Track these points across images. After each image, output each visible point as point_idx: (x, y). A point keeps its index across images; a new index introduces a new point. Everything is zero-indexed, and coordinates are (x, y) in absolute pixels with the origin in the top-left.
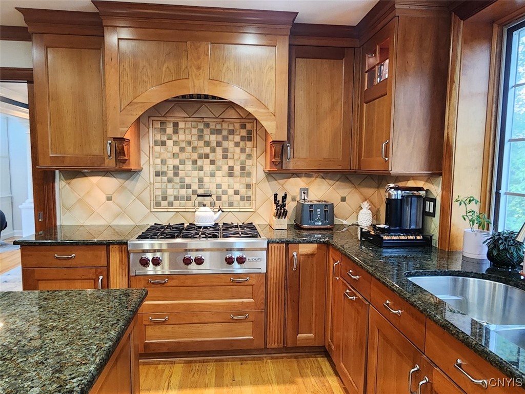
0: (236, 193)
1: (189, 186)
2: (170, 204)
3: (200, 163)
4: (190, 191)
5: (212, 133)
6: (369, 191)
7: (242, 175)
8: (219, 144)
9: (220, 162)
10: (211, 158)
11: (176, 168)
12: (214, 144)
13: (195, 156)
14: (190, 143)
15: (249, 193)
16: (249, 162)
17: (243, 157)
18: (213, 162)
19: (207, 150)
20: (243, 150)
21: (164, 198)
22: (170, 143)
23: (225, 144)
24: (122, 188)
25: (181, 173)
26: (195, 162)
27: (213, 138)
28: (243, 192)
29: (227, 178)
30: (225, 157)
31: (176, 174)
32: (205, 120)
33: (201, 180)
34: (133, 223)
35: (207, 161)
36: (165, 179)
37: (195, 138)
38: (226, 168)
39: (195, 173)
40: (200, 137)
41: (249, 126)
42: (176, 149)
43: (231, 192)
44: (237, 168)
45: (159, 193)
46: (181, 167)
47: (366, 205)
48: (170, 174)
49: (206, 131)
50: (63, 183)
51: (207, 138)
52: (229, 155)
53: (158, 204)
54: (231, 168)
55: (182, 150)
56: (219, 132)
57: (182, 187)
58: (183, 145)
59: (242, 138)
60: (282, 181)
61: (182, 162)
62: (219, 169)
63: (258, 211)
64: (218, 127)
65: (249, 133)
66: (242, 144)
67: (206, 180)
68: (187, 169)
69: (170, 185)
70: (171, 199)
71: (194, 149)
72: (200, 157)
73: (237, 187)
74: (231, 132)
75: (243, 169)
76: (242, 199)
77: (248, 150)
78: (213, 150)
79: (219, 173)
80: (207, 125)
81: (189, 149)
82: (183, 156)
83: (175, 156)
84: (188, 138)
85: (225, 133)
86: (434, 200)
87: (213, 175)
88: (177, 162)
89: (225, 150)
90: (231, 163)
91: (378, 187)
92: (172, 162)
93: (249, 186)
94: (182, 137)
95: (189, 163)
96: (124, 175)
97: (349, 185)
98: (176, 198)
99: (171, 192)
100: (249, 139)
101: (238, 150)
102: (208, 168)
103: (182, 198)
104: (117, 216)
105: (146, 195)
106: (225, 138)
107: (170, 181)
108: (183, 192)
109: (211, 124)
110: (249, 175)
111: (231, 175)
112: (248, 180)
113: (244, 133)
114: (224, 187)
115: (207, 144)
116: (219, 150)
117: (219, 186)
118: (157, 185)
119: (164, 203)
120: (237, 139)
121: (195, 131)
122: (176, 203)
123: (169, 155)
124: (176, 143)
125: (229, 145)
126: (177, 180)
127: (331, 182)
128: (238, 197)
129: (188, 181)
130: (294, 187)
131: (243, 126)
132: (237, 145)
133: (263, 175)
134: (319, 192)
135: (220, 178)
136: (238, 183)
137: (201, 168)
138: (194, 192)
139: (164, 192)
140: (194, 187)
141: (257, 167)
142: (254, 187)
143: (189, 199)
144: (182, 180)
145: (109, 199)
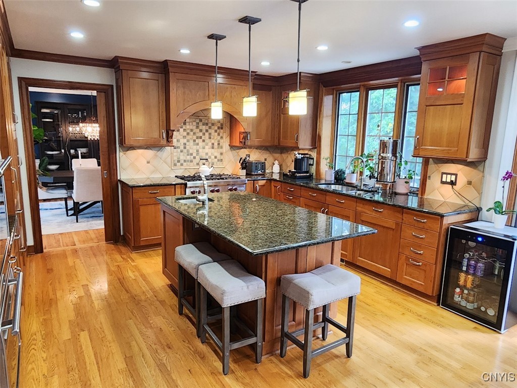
0: (216, 157)
1: (192, 154)
2: (182, 165)
3: (197, 141)
4: (192, 157)
5: (203, 125)
6: (277, 155)
7: (218, 148)
8: (207, 131)
9: (207, 141)
10: (203, 138)
11: (185, 144)
12: (204, 131)
13: (195, 137)
14: (192, 130)
15: (222, 158)
16: (222, 141)
17: (219, 138)
18: (204, 141)
19: (201, 134)
20: (219, 134)
21: (179, 161)
22: (181, 130)
23: (210, 131)
24: (156, 156)
25: (188, 147)
26: (194, 141)
27: (204, 128)
28: (219, 157)
29: (211, 150)
30: (210, 138)
31: (185, 148)
32: (200, 117)
33: (198, 151)
34: (161, 176)
35: (201, 140)
36: (179, 150)
37: (195, 127)
38: (210, 144)
39: (195, 147)
40: (197, 127)
41: (221, 121)
42: (185, 134)
43: (213, 157)
44: (216, 144)
45: (176, 158)
46: (187, 143)
47: (276, 163)
48: (182, 147)
49: (201, 124)
50: (121, 154)
51: (201, 127)
52: (212, 137)
53: (175, 165)
54: (213, 144)
55: (188, 134)
56: (207, 124)
57: (188, 155)
58: (189, 131)
59: (219, 128)
60: (238, 151)
61: (188, 141)
62: (207, 145)
63: (226, 167)
64: (206, 122)
65: (222, 125)
66: (218, 131)
67: (201, 150)
68: (190, 145)
69: (182, 154)
70: (182, 162)
71: (194, 134)
72: (197, 138)
73: (216, 154)
74: (213, 124)
75: (219, 144)
76: (218, 160)
77: (221, 134)
78: (204, 134)
79: (207, 147)
80: (201, 120)
81: (192, 133)
82: (188, 137)
83: (184, 137)
84: (191, 127)
85: (210, 125)
86: (313, 159)
87: (204, 148)
88: (185, 141)
89: (210, 134)
90: (213, 141)
91: (281, 153)
92: (183, 141)
93: (221, 154)
94: (188, 127)
95: (192, 142)
96: (157, 149)
97: (268, 152)
98: (185, 161)
99: (182, 158)
100: (222, 129)
101: (216, 134)
102: (201, 144)
103: (188, 161)
104: (153, 172)
105: (169, 160)
106: (210, 128)
107: (182, 151)
108: (189, 158)
109: (203, 120)
110: (222, 147)
111: (213, 148)
112: (221, 150)
113: (219, 125)
114: (209, 154)
115: (201, 131)
116: (207, 134)
117: (207, 154)
118: (175, 154)
119: (179, 164)
120: (216, 128)
121: (194, 123)
122: (185, 164)
123: (182, 137)
124: (185, 130)
125: (212, 131)
126: (185, 151)
127: (260, 151)
128: (216, 160)
129: (191, 151)
130: (243, 153)
131: (219, 121)
132: (216, 131)
133: (229, 147)
134: (255, 156)
135: (208, 149)
136: (216, 152)
137: (198, 144)
138: (194, 158)
139: (179, 158)
140: (194, 155)
141: (226, 143)
142: (224, 154)
143: (191, 161)
144: (188, 151)
145: (148, 162)
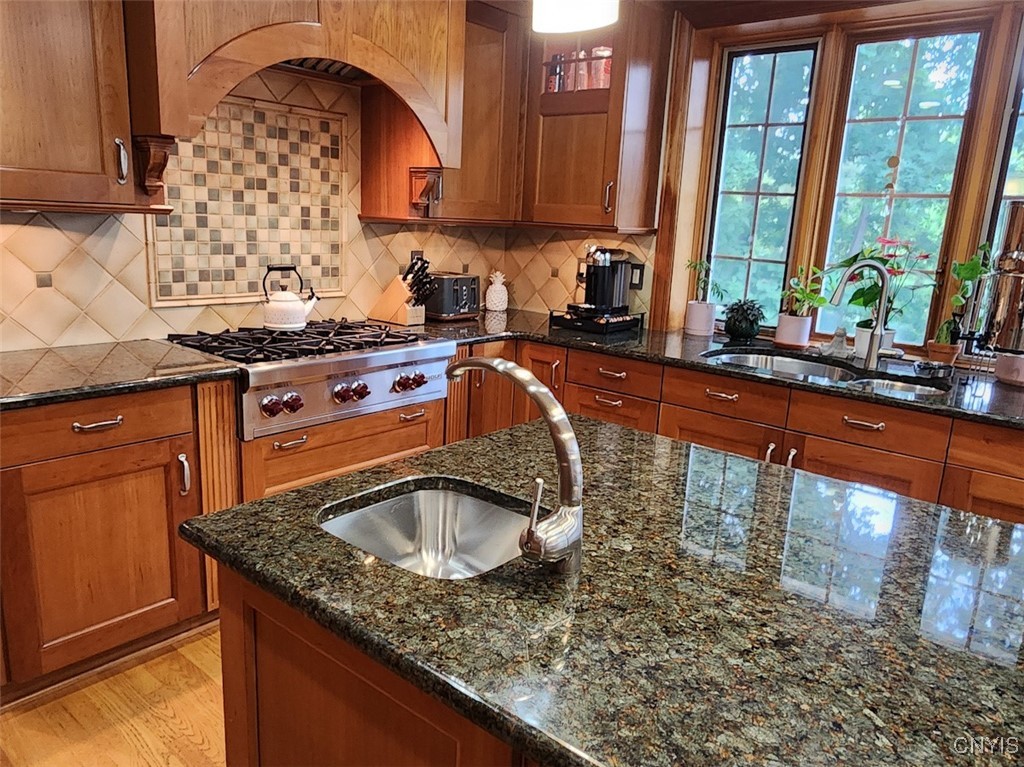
0: (316, 261)
1: (229, 249)
2: (192, 290)
3: (249, 197)
4: (231, 259)
5: (270, 135)
6: (496, 255)
7: (324, 226)
8: (283, 159)
9: (286, 198)
10: (270, 188)
11: (201, 207)
12: (275, 160)
13: (239, 183)
14: (227, 153)
15: (337, 262)
16: (335, 201)
17: (326, 189)
18: (273, 198)
19: (262, 171)
20: (325, 176)
21: (179, 277)
22: (185, 149)
23: (295, 161)
24: (77, 255)
25: (213, 221)
26: (238, 196)
27: (273, 147)
28: (327, 259)
29: (299, 232)
30: (295, 188)
31: (202, 222)
32: (257, 104)
33: (251, 236)
34: (109, 339)
35: (262, 195)
36: (179, 232)
37: (236, 143)
38: (296, 211)
39: (241, 220)
40: (249, 142)
41: (334, 127)
42: (201, 166)
43: (306, 260)
44: (316, 212)
45: (165, 265)
46: (212, 205)
47: (498, 277)
48: (190, 221)
49: (260, 130)
51: (260, 145)
52: (302, 185)
53: (165, 291)
54: (306, 211)
55: (213, 167)
56: (283, 134)
57: (215, 251)
58: (215, 155)
59: (324, 151)
60: (386, 238)
61: (214, 195)
62: (285, 212)
63: (351, 296)
64: (281, 124)
65: (335, 140)
66: (323, 162)
67: (262, 235)
68: (223, 210)
69: (190, 247)
70: (193, 277)
71: (238, 167)
72: (249, 185)
73: (317, 249)
74: (305, 136)
75: (325, 212)
76: (325, 272)
77: (332, 176)
78: (274, 172)
79: (284, 222)
80: (261, 117)
81: (227, 165)
82: (215, 181)
83: (198, 179)
84: (225, 141)
85: (294, 137)
86: (641, 267)
87: (274, 225)
88: (202, 194)
89: (295, 173)
90: (305, 201)
91: (507, 248)
92: (192, 194)
93: (335, 248)
94: (211, 137)
95: (227, 198)
96: (82, 222)
97: (473, 244)
98: (204, 276)
99: (192, 263)
100: (335, 155)
101: (317, 174)
102: (264, 210)
103: (217, 276)
104: (69, 323)
105: (137, 271)
106: (295, 148)
107: (189, 236)
108: (218, 262)
109: (268, 114)
110: (335, 225)
111: (305, 225)
112: (331, 236)
113: (326, 140)
114: (295, 250)
115: (262, 157)
116: (284, 173)
117: (285, 248)
118: (163, 247)
119: (179, 288)
120: (316, 151)
121: (237, 127)
122: (204, 286)
123: (187, 177)
124: (199, 150)
125: (302, 162)
126: (204, 234)
127: (451, 240)
128: (318, 270)
129: (226, 237)
130: (404, 245)
131: (325, 127)
132: (315, 163)
133: (357, 225)
134: (442, 257)
135: (288, 230)
136: (317, 243)
137: (251, 210)
138: (241, 262)
139: (178, 263)
140: (241, 250)
141: (348, 208)
142: (343, 250)
143: (230, 276)
144: (215, 235)
145: (44, 282)
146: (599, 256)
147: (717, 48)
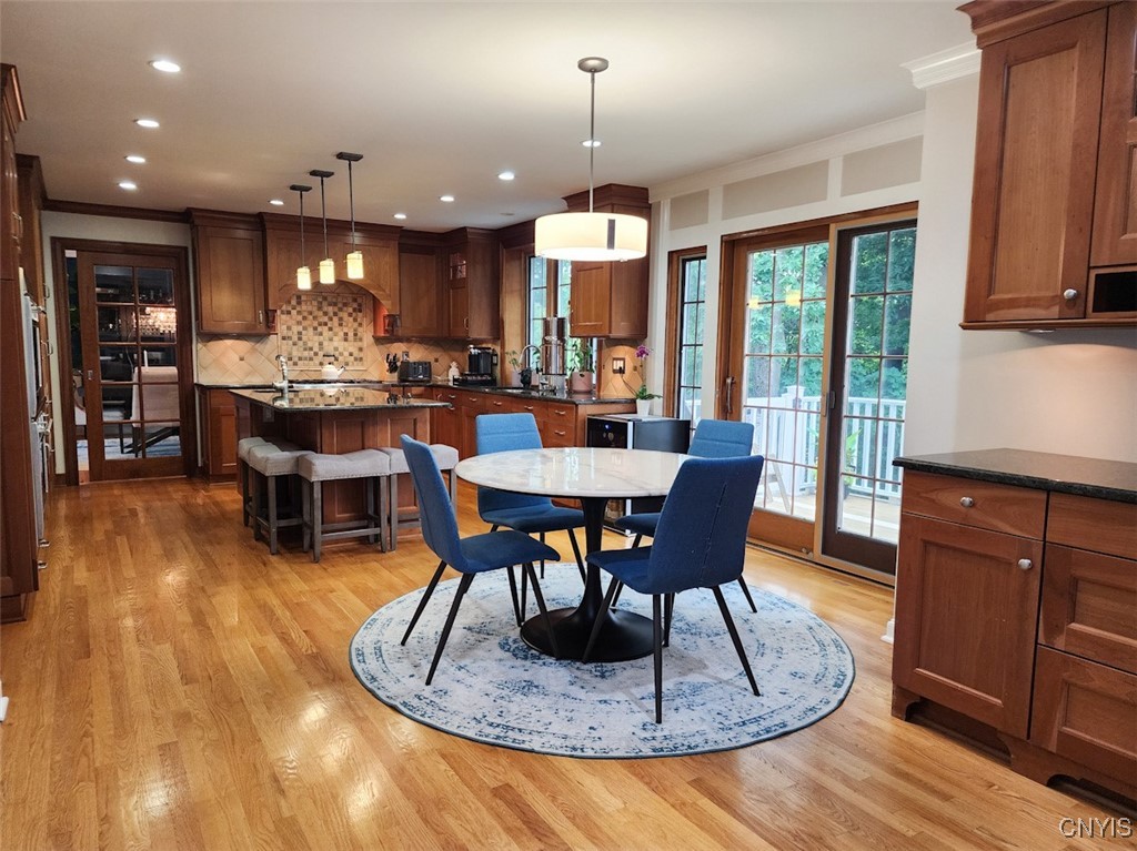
0: (351, 354)
1: (311, 349)
3: (319, 329)
4: (312, 353)
5: (329, 305)
6: (456, 354)
7: (355, 340)
8: (335, 314)
9: (336, 329)
10: (329, 325)
11: (300, 333)
12: (331, 314)
13: (316, 324)
14: (311, 313)
15: (361, 355)
16: (360, 329)
17: (356, 325)
18: (330, 329)
19: (326, 319)
20: (355, 320)
22: (294, 312)
23: (341, 314)
24: (254, 350)
25: (304, 338)
26: (315, 329)
27: (331, 309)
28: (356, 353)
29: (343, 343)
30: (341, 325)
31: (300, 339)
33: (321, 344)
35: (326, 328)
36: (291, 342)
37: (315, 309)
38: (342, 334)
39: (316, 338)
40: (320, 308)
41: (359, 300)
42: (300, 318)
43: (346, 354)
44: (351, 334)
45: (285, 354)
46: (304, 332)
47: (454, 364)
48: (295, 338)
49: (325, 303)
50: (200, 345)
51: (325, 309)
52: (344, 324)
54: (346, 334)
55: (305, 318)
56: (335, 304)
57: (305, 349)
58: (305, 314)
59: (354, 310)
60: (388, 345)
61: (305, 329)
62: (336, 334)
63: (370, 370)
64: (334, 300)
65: (360, 305)
66: (354, 314)
67: (325, 344)
68: (309, 334)
69: (295, 347)
70: (296, 359)
71: (315, 318)
72: (320, 324)
73: (351, 349)
74: (345, 305)
75: (355, 335)
76: (356, 359)
77: (359, 319)
78: (331, 319)
79: (335, 338)
80: (325, 299)
81: (311, 317)
82: (305, 323)
83: (299, 323)
84: (310, 308)
85: (340, 305)
86: (497, 355)
87: (331, 340)
88: (300, 328)
89: (341, 319)
90: (346, 330)
92: (296, 329)
93: (361, 349)
94: (304, 307)
95: (311, 330)
96: (255, 339)
97: (440, 349)
98: (300, 359)
99: (296, 354)
100: (360, 311)
101: (351, 319)
102: (327, 334)
103: (306, 359)
104: (247, 375)
106: (340, 310)
107: (295, 344)
108: (306, 354)
109: (328, 297)
110: (361, 340)
111: (346, 340)
112: (360, 344)
113: (355, 305)
114: (341, 349)
115: (326, 314)
116: (335, 319)
117: (336, 349)
118: (284, 347)
119: (290, 363)
120: (350, 310)
121: (315, 303)
122: (299, 362)
123: (294, 322)
124: (299, 313)
125: (344, 315)
126: (301, 343)
127: (426, 347)
128: (352, 358)
129: (310, 344)
130: (398, 349)
131: (355, 300)
132: (350, 315)
133: (372, 339)
134: (416, 354)
135: (338, 342)
136: (352, 347)
137: (321, 334)
138: (316, 354)
139: (290, 354)
140: (316, 349)
141: (367, 335)
142: (365, 350)
143: (311, 359)
144: (305, 343)
145: (242, 359)
146: (473, 351)
147: (523, 255)
